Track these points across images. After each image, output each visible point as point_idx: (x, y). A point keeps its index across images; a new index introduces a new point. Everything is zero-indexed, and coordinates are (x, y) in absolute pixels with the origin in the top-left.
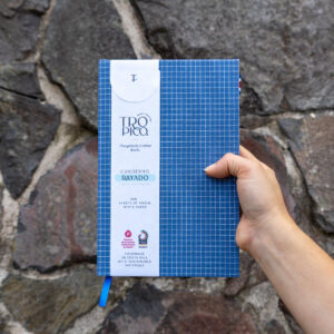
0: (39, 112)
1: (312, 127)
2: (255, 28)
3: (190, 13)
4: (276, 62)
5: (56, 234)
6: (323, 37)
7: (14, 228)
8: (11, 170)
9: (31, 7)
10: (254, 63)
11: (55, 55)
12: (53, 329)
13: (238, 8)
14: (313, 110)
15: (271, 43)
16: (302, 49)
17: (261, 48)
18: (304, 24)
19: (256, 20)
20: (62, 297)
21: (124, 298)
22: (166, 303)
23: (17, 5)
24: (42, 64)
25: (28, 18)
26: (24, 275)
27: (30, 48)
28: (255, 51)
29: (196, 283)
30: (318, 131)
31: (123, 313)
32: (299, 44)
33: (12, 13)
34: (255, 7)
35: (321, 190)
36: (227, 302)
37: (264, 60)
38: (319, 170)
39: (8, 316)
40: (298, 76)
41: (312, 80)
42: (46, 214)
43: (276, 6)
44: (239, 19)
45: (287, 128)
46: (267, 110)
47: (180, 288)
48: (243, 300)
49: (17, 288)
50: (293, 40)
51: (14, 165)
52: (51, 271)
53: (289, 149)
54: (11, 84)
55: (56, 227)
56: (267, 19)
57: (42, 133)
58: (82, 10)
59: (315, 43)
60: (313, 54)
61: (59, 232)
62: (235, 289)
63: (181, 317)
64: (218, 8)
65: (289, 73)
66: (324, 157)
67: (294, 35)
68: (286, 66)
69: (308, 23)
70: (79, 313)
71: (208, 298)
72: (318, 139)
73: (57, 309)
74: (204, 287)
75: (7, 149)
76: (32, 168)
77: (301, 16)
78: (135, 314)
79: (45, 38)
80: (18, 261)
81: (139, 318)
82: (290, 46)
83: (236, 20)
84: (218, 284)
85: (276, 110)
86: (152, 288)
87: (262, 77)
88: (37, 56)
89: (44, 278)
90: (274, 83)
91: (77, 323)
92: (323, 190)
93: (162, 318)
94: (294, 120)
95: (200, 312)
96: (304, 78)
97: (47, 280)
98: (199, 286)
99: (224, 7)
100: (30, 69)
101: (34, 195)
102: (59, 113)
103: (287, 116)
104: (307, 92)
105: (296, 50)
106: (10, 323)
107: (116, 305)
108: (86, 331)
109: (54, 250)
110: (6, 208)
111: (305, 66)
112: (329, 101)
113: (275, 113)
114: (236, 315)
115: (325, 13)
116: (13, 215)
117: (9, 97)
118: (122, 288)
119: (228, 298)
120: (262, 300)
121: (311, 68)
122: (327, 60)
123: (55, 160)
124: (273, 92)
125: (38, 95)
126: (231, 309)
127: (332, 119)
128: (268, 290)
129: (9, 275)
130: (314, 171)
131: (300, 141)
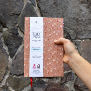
0: (18, 38)
1: (83, 43)
2: (70, 19)
3: (54, 15)
4: (74, 27)
5: (20, 67)
6: (86, 21)
7: (11, 65)
8: (11, 51)
9: (17, 13)
10: (69, 27)
11: (22, 24)
12: (19, 89)
13: (66, 14)
14: (84, 39)
15: (74, 22)
17: (71, 24)
18: (82, 18)
19: (70, 17)
20: (21, 82)
21: (36, 83)
22: (46, 85)
24: (19, 27)
25: (16, 16)
26: (13, 76)
27: (16, 23)
30: (85, 44)
31: (36, 86)
32: (80, 23)
33: (12, 14)
34: (70, 14)
37: (72, 27)
38: (85, 54)
40: (80, 31)
41: (84, 32)
42: (18, 62)
43: (75, 13)
44: (66, 17)
45: (77, 43)
46: (72, 39)
47: (50, 81)
48: (65, 85)
49: (11, 79)
50: (79, 22)
51: (11, 50)
52: (19, 76)
53: (77, 48)
54: (11, 31)
55: (21, 65)
56: (73, 16)
57: (18, 43)
58: (28, 14)
59: (84, 22)
60: (84, 25)
62: (63, 82)
63: (49, 88)
64: (61, 14)
65: (78, 30)
66: (86, 50)
67: (79, 21)
68: (77, 28)
70: (25, 86)
71: (56, 84)
72: (85, 46)
73: (20, 85)
74: (55, 81)
75: (10, 46)
76: (15, 51)
77: (81, 16)
78: (39, 87)
79: (20, 20)
80: (11, 73)
81: (40, 88)
82: (78, 23)
83: (65, 17)
84: (59, 81)
85: (74, 39)
86: (43, 81)
87: (71, 31)
88: (18, 25)
89: (17, 77)
90: (74, 32)
91: (25, 88)
93: (45, 88)
94: (79, 41)
95: (54, 87)
96: (81, 31)
97: (18, 78)
98: (54, 81)
100: (16, 28)
101: (16, 57)
102: (22, 38)
103: (77, 40)
104: (82, 34)
106: (9, 87)
107: (34, 84)
108: (27, 90)
109: (20, 71)
110: (9, 60)
111: (82, 28)
112: (88, 37)
113: (74, 40)
114: (63, 89)
115: (87, 15)
116: (11, 62)
117: (11, 34)
118: (36, 80)
119: (62, 84)
120: (69, 85)
121: (83, 29)
122: (87, 27)
123: (21, 49)
124: (74, 34)
125: (18, 34)
126: (62, 87)
127: (88, 41)
128: (71, 83)
129: (10, 76)
130: (83, 54)
131: (80, 47)
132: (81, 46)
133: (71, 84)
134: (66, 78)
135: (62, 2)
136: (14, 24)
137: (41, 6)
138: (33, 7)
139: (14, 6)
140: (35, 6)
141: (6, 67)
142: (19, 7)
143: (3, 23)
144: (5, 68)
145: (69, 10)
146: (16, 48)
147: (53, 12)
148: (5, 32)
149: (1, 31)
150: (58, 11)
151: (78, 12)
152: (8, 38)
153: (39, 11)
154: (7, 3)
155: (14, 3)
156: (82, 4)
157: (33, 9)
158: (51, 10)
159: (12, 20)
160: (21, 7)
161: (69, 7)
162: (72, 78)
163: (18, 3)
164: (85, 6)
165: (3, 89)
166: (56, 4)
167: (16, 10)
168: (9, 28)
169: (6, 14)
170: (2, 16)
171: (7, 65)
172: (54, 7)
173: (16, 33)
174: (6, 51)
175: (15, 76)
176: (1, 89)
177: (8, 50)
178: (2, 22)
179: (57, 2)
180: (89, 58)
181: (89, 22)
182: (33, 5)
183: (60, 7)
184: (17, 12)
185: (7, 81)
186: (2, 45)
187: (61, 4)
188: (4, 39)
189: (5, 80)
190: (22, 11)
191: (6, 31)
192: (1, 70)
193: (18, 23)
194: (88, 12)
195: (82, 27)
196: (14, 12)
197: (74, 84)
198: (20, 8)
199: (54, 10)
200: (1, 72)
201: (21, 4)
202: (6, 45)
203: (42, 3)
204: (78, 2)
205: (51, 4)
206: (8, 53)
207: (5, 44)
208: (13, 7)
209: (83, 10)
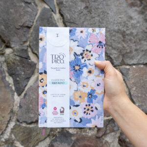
1: (134, 71)
2: (112, 32)
5: (32, 109)
6: (139, 35)
7: (18, 107)
8: (18, 85)
9: (26, 25)
10: (111, 46)
11: (35, 43)
12: (31, 145)
13: (105, 24)
14: (134, 64)
15: (118, 38)
16: (130, 40)
17: (114, 40)
18: (131, 30)
19: (112, 29)
20: (34, 134)
21: (57, 135)
22: (73, 138)
23: (21, 24)
24: (30, 46)
25: (25, 29)
26: (21, 124)
27: (25, 40)
28: (111, 41)
29: (85, 131)
30: (136, 73)
31: (57, 141)
32: (129, 38)
33: (20, 27)
34: (112, 24)
35: (137, 96)
36: (97, 140)
37: (115, 45)
38: (136, 89)
39: (15, 140)
40: (128, 51)
41: (134, 53)
42: (29, 102)
43: (120, 23)
45: (124, 72)
46: (115, 64)
47: (79, 133)
48: (103, 139)
49: (18, 129)
50: (127, 37)
51: (19, 83)
52: (31, 123)
53: (124, 80)
54: (18, 54)
55: (33, 107)
56: (116, 28)
57: (29, 72)
59: (136, 38)
60: (135, 42)
61: (34, 109)
62: (100, 134)
63: (79, 144)
64: (97, 24)
65: (124, 50)
66: (138, 83)
67: (127, 35)
68: (124, 47)
69: (133, 29)
71: (90, 137)
72: (136, 76)
73: (32, 138)
74: (88, 133)
75: (16, 77)
76: (25, 85)
77: (130, 27)
78: (62, 142)
79: (31, 36)
80: (19, 119)
81: (63, 144)
82: (125, 39)
84: (94, 132)
85: (119, 64)
86: (68, 132)
87: (114, 51)
88: (28, 43)
89: (28, 126)
90: (118, 54)
91: (40, 144)
92: (138, 97)
93: (71, 144)
94: (126, 69)
95: (86, 143)
96: (131, 52)
99: (99, 24)
100: (26, 48)
101: (25, 95)
102: (35, 64)
103: (124, 67)
104: (132, 57)
105: (128, 40)
106: (15, 142)
107: (54, 138)
109: (32, 116)
110: (15, 99)
111: (131, 47)
112: (141, 61)
113: (118, 66)
114: (101, 145)
115: (140, 26)
116: (18, 102)
117: (18, 58)
118: (57, 132)
119: (98, 138)
120: (111, 140)
121: (134, 48)
122: (140, 44)
123: (34, 82)
124: (118, 57)
125: (28, 58)
126: (99, 142)
127: (142, 68)
128: (114, 136)
129: (16, 124)
130: (134, 89)
131: (128, 77)
132: (130, 75)
133: (115, 138)
134: (106, 128)
135: (98, 5)
136: (22, 43)
137: (64, 12)
138: (51, 15)
139: (22, 13)
140: (55, 13)
141: (10, 110)
142: (30, 15)
143: (6, 41)
144: (9, 112)
145: (110, 18)
146: (26, 80)
147: (83, 22)
148: (9, 55)
149: (3, 54)
150: (91, 20)
151: (126, 20)
152: (13, 65)
153: (62, 21)
154: (12, 9)
155: (22, 8)
156: (131, 8)
157: (51, 18)
158: (80, 19)
159: (19, 36)
160: (34, 15)
161: (109, 12)
162: (115, 129)
163: (29, 9)
164: (136, 10)
165: (6, 144)
166: (89, 9)
167: (25, 20)
168: (15, 48)
169: (9, 26)
170: (4, 29)
171: (11, 107)
172: (86, 14)
173: (25, 56)
174: (10, 85)
175: (25, 123)
176: (3, 145)
177: (13, 84)
178: (4, 39)
179: (90, 6)
180: (144, 96)
181: (143, 37)
182: (53, 11)
183: (95, 14)
184: (28, 23)
185: (12, 132)
186: (4, 75)
187: (97, 9)
188: (8, 67)
189: (9, 130)
190: (35, 21)
191: (10, 53)
192: (3, 115)
193: (29, 40)
194: (141, 20)
195: (132, 45)
196: (21, 22)
197: (119, 137)
198: (32, 17)
199: (85, 18)
200: (3, 117)
201: (33, 11)
202: (11, 75)
203: (66, 7)
204: (125, 5)
205: (81, 9)
206: (13, 88)
207: (8, 73)
208: (20, 15)
209: (134, 18)
